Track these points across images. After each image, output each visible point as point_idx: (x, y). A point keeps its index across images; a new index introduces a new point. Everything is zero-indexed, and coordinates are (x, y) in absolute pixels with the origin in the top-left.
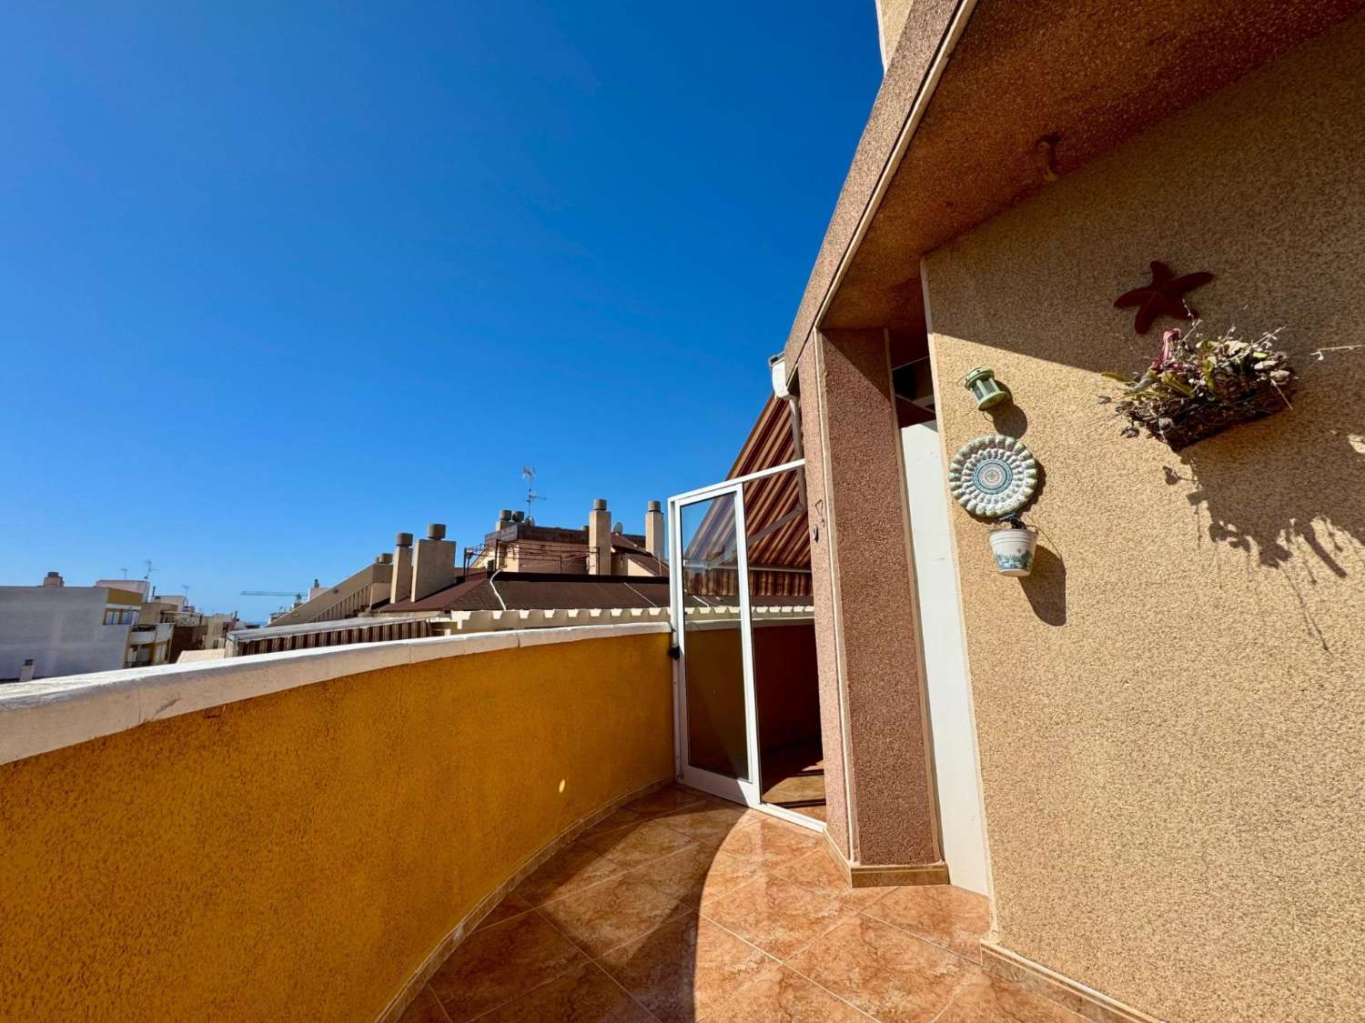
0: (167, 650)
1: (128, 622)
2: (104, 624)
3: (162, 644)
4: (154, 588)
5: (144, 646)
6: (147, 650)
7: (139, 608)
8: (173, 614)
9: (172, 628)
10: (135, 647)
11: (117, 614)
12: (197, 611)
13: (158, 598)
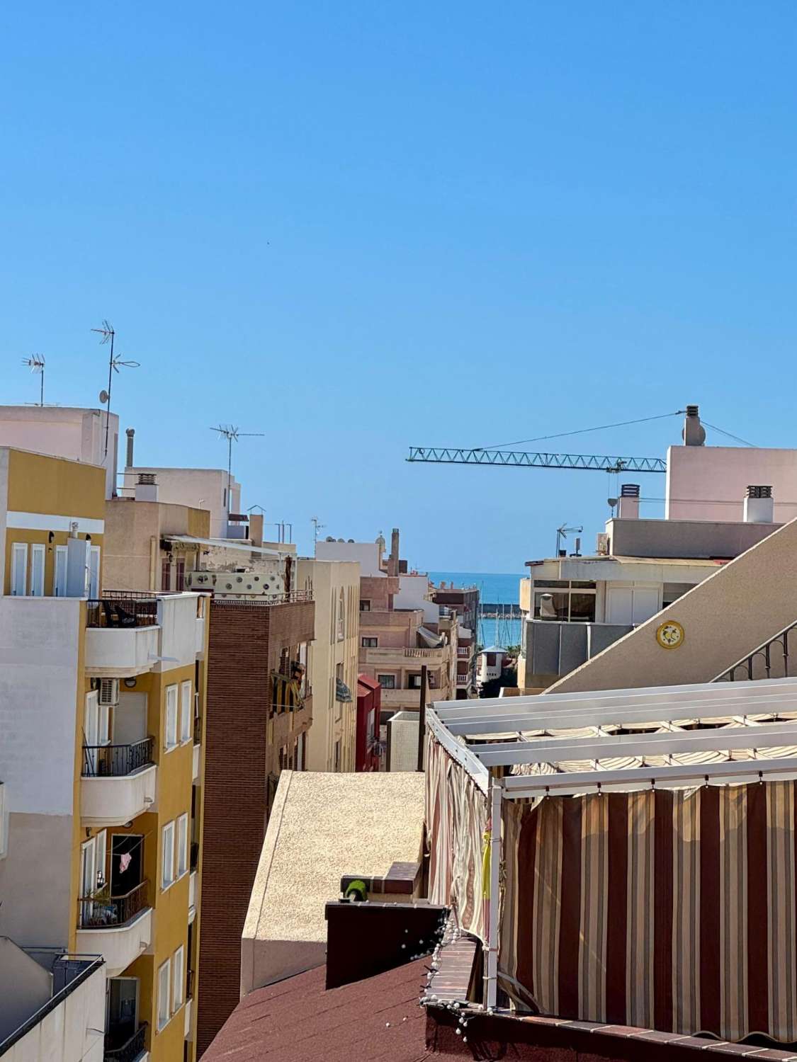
0: (197, 703)
1: (74, 591)
2: (8, 592)
3: (177, 677)
4: (130, 433)
5: (128, 684)
6: (136, 701)
7: (96, 526)
8: (196, 547)
9: (205, 605)
10: (100, 684)
11: (40, 548)
12: (269, 535)
13: (146, 479)
